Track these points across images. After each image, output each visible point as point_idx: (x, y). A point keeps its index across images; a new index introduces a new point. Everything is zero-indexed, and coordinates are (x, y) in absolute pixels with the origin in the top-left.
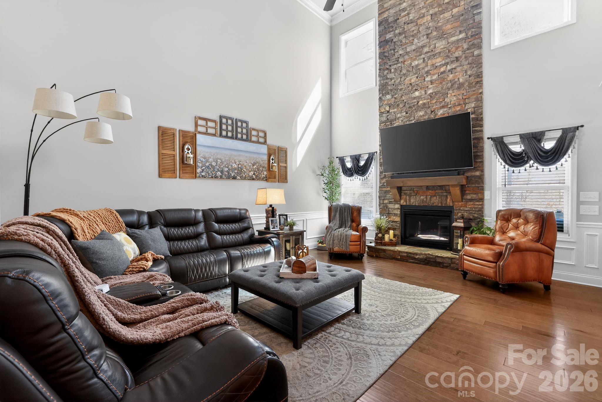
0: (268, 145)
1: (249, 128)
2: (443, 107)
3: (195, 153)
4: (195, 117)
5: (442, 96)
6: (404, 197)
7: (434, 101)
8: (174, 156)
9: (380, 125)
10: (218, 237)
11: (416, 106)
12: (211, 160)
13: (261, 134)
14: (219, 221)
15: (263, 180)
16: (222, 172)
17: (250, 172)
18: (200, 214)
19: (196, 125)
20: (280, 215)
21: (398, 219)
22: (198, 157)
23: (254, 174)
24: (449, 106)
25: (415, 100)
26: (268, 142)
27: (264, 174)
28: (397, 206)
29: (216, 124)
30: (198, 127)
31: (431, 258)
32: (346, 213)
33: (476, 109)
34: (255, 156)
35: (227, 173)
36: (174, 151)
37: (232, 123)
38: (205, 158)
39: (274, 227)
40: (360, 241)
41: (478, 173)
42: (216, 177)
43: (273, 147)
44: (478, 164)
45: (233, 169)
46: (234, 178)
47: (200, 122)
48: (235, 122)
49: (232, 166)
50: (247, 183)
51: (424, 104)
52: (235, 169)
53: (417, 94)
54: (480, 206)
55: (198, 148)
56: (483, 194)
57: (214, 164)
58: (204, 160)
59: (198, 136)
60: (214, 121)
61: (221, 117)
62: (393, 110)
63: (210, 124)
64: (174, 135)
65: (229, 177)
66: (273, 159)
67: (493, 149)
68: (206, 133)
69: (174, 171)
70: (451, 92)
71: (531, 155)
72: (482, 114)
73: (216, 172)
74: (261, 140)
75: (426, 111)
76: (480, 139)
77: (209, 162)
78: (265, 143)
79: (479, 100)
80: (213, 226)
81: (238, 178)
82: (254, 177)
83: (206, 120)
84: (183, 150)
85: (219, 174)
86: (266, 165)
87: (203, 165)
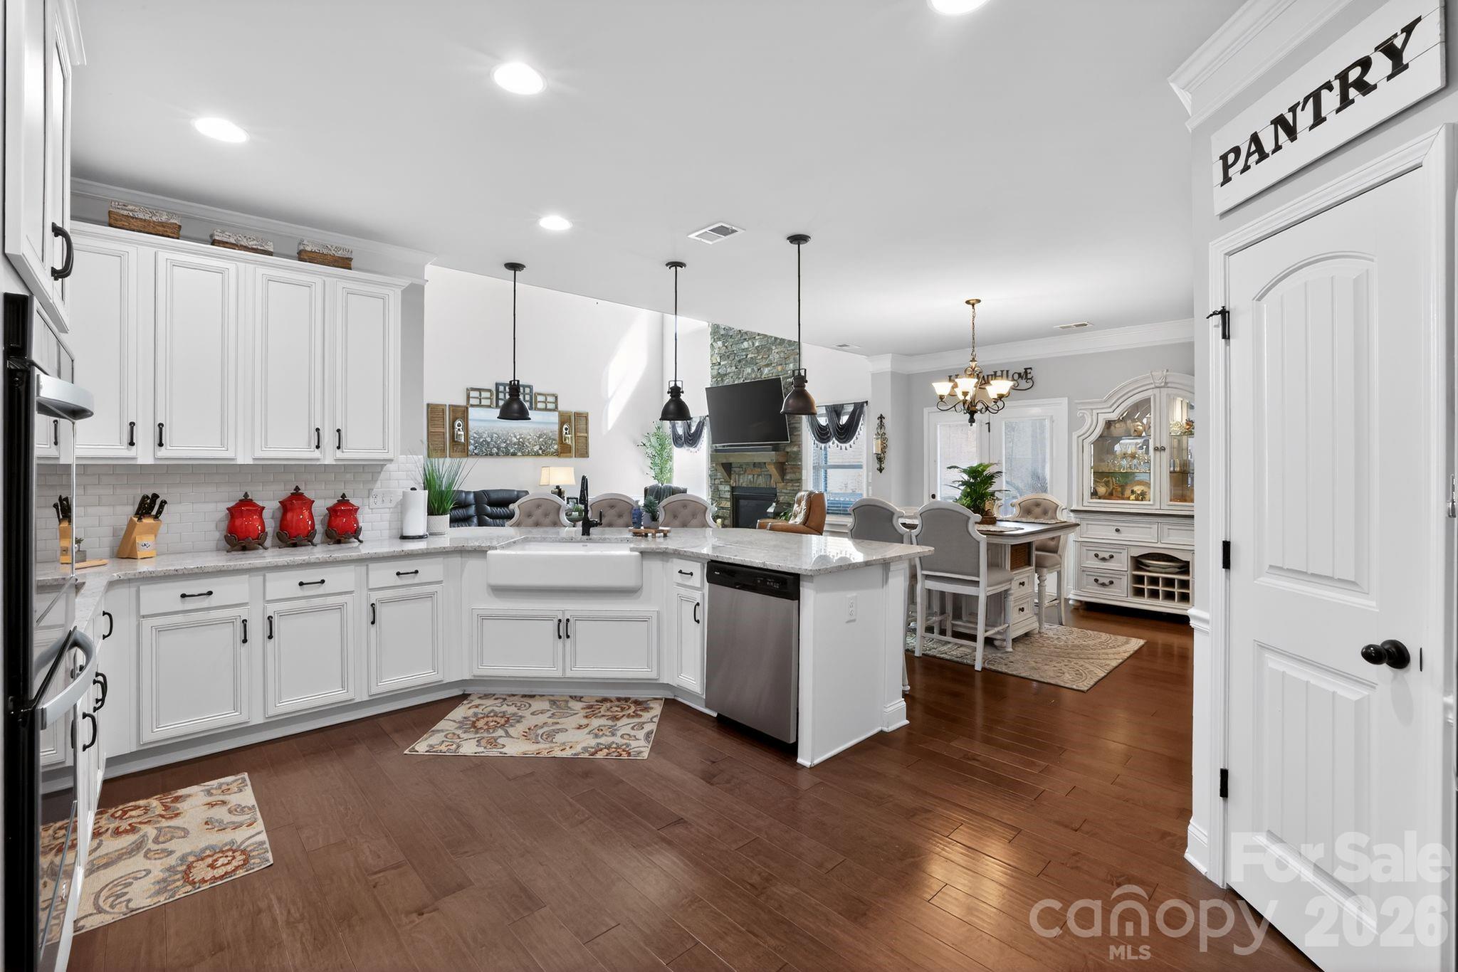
0: (559, 412)
1: (534, 393)
2: (767, 365)
3: (466, 429)
4: (467, 388)
6: (733, 476)
7: (760, 357)
8: (444, 434)
11: (744, 361)
12: (485, 436)
13: (551, 399)
14: (492, 504)
15: (552, 454)
16: (498, 449)
17: (535, 446)
18: (472, 496)
19: (468, 397)
20: (568, 499)
21: (728, 505)
22: (471, 433)
23: (541, 449)
25: (744, 353)
26: (560, 408)
27: (553, 448)
28: (728, 488)
29: (491, 394)
30: (471, 399)
34: (542, 427)
35: (504, 450)
36: (444, 428)
38: (478, 434)
41: (795, 449)
42: (491, 455)
43: (566, 413)
44: (796, 437)
45: (512, 444)
46: (514, 454)
47: (473, 394)
49: (511, 440)
50: (530, 460)
51: (752, 359)
52: (515, 444)
53: (746, 345)
55: (470, 423)
56: (801, 473)
57: (489, 440)
58: (477, 436)
59: (470, 410)
60: (490, 391)
61: (497, 385)
62: (724, 363)
63: (485, 394)
64: (443, 411)
65: (507, 454)
66: (566, 429)
68: (480, 406)
69: (444, 450)
71: (833, 430)
73: (491, 449)
74: (550, 406)
75: (753, 369)
77: (483, 438)
78: (556, 409)
80: (485, 508)
81: (520, 454)
82: (540, 452)
83: (480, 390)
84: (453, 427)
85: (495, 450)
86: (557, 437)
87: (476, 442)
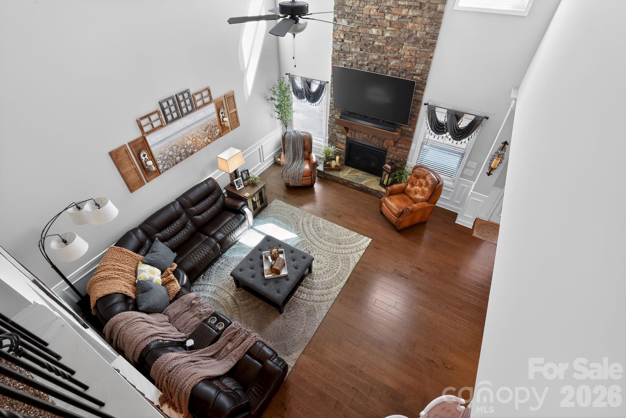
0: (214, 102)
1: (191, 95)
2: (396, 58)
3: (151, 155)
4: (137, 120)
5: (398, 44)
7: (389, 48)
8: (135, 169)
9: (333, 53)
10: (199, 217)
11: (371, 46)
12: (167, 152)
13: (205, 94)
14: (195, 204)
15: (217, 138)
16: (180, 155)
17: (204, 138)
18: (177, 204)
19: (141, 128)
21: (344, 147)
22: (156, 156)
23: (209, 138)
24: (402, 59)
25: (371, 39)
26: (214, 97)
27: (217, 133)
28: (344, 137)
29: (159, 114)
30: (143, 128)
31: (365, 188)
32: (299, 144)
33: (423, 72)
34: (204, 121)
35: (185, 154)
36: (133, 164)
37: (174, 102)
38: (161, 154)
39: (239, 186)
40: (311, 176)
41: (410, 130)
42: (177, 163)
43: (219, 100)
44: (412, 122)
45: (189, 147)
46: (192, 153)
47: (144, 122)
48: (176, 100)
49: (187, 144)
50: (204, 150)
51: (379, 47)
52: (191, 145)
53: (374, 31)
54: (406, 154)
55: (153, 149)
56: (410, 146)
57: (171, 153)
58: (161, 156)
59: (148, 137)
60: (156, 112)
61: (161, 103)
62: (348, 41)
63: (153, 118)
64: (127, 151)
65: (187, 155)
66: (222, 113)
67: (426, 114)
68: (154, 130)
69: (140, 181)
70: (405, 44)
71: (449, 130)
72: (426, 79)
73: (176, 158)
74: (207, 100)
75: (379, 56)
76: (419, 102)
77: (166, 155)
78: (211, 100)
79: (428, 64)
80: (192, 211)
81: (196, 150)
82: (209, 140)
83: (148, 116)
84: (140, 159)
85: (178, 158)
86: (218, 123)
87: (162, 160)
